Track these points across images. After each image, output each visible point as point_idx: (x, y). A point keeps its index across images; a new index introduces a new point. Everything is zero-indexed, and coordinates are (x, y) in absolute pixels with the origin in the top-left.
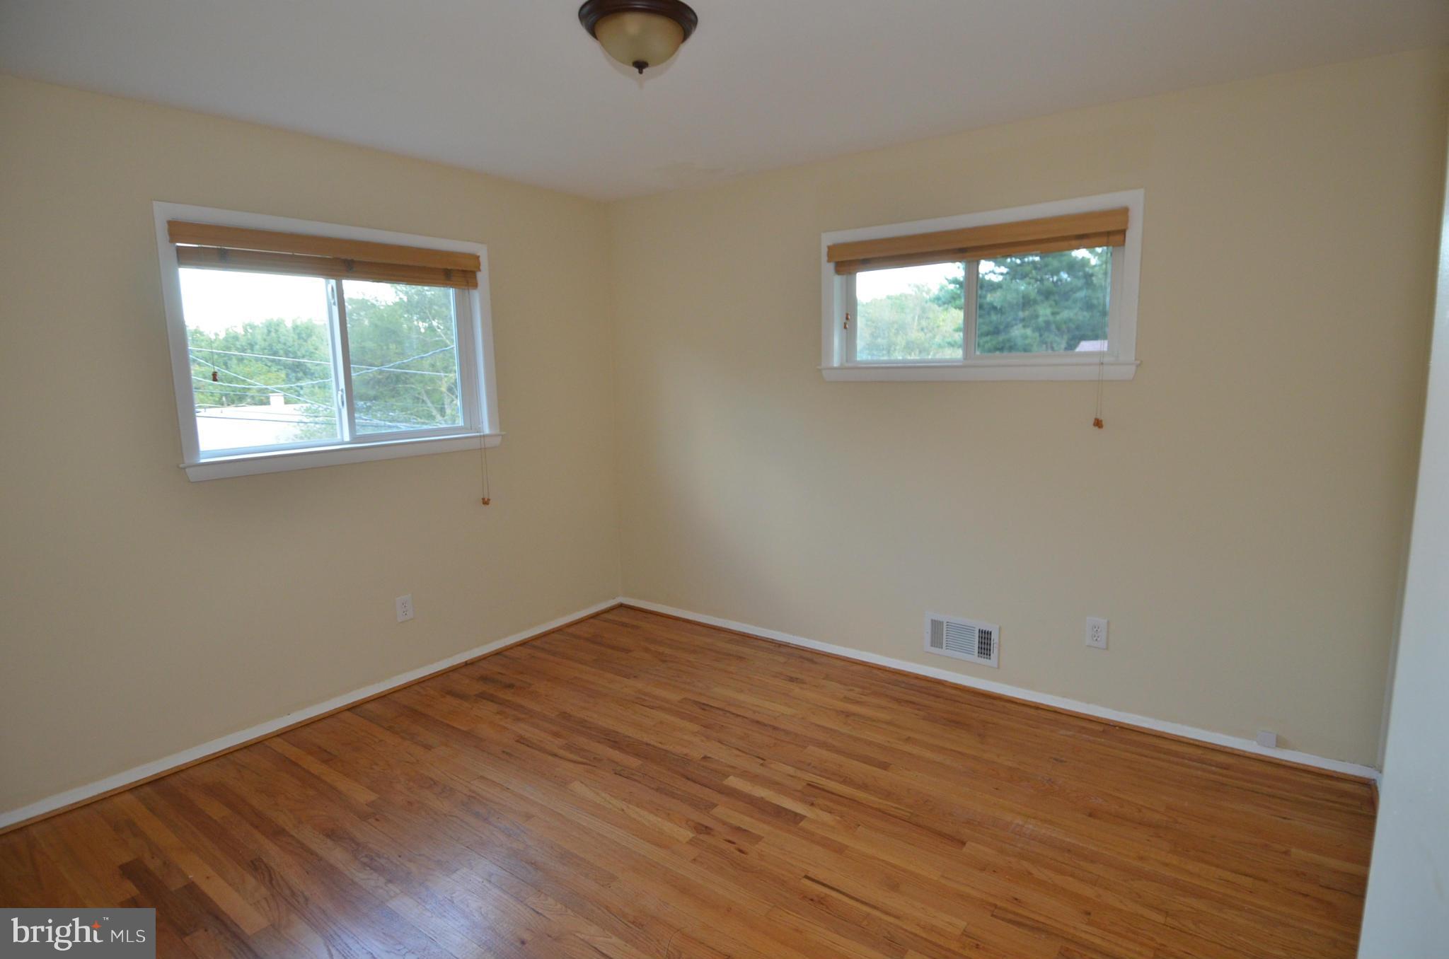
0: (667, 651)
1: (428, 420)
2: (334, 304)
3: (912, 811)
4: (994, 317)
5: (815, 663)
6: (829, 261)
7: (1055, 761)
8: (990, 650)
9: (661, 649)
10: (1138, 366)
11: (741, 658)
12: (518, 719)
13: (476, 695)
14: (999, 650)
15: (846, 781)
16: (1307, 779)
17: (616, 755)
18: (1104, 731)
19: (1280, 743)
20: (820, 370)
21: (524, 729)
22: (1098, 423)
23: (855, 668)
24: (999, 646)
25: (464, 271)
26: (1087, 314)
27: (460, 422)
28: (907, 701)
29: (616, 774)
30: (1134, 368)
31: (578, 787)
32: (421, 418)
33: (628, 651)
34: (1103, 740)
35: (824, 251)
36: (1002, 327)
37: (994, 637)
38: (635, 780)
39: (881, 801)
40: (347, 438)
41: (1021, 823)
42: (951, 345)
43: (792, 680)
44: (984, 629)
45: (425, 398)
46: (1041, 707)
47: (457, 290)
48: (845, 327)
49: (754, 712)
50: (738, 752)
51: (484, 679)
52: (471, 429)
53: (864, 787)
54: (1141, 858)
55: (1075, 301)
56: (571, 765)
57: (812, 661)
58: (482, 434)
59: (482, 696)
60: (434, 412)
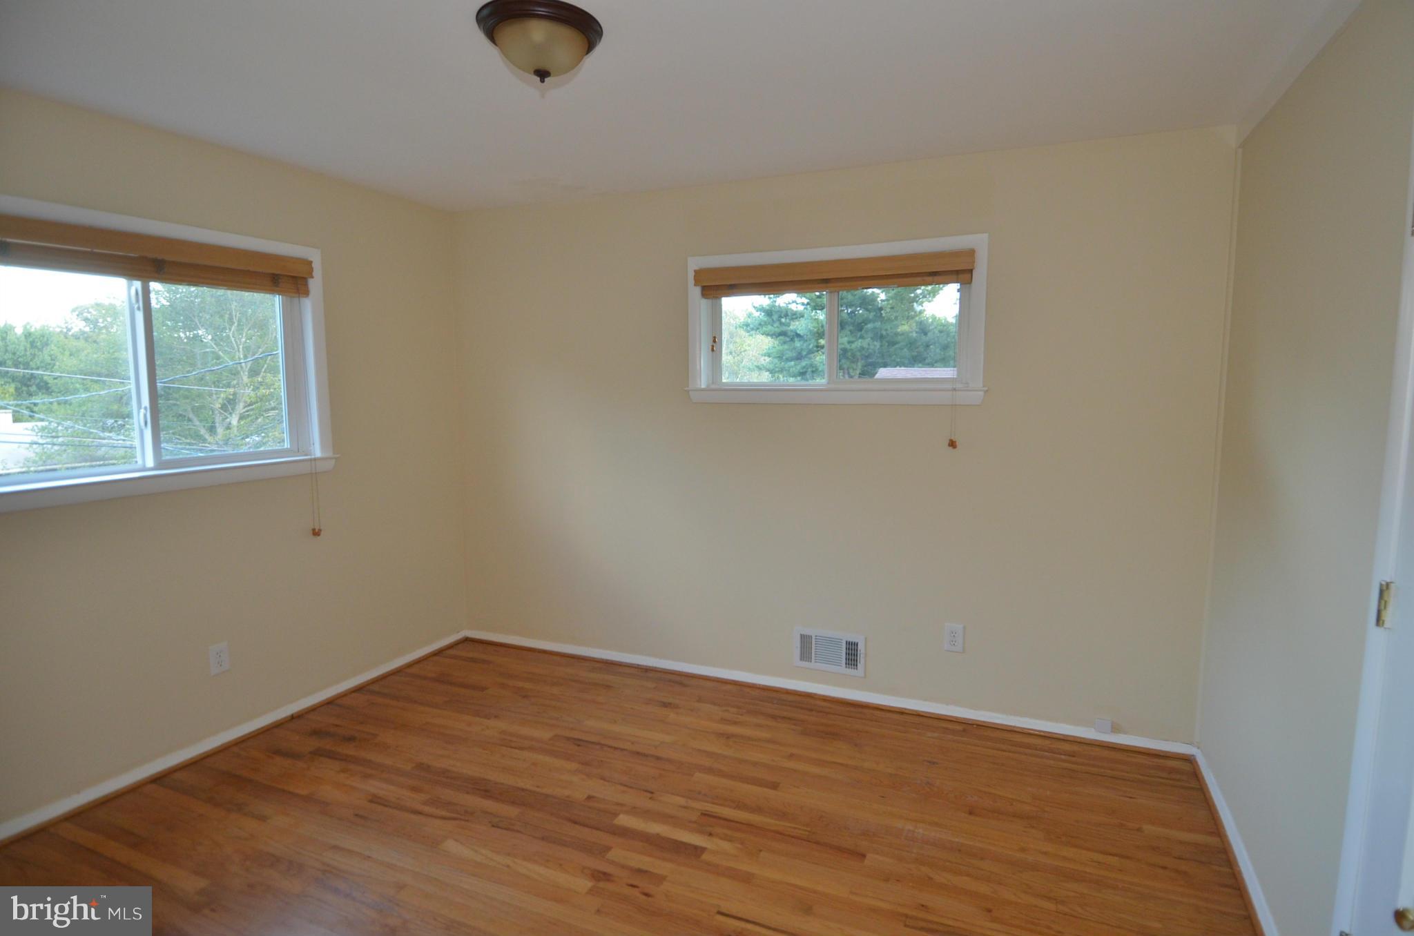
0: (528, 685)
1: (195, 440)
2: (139, 309)
3: (809, 829)
4: (798, 344)
5: (685, 686)
6: (695, 285)
7: (928, 764)
8: (857, 661)
9: (521, 684)
10: (986, 392)
11: (608, 687)
12: (367, 776)
13: (311, 753)
14: (865, 661)
15: (739, 805)
16: (1141, 760)
17: (489, 805)
18: (964, 730)
19: (1115, 729)
20: (688, 392)
21: (376, 787)
22: (952, 444)
23: (729, 687)
24: (866, 654)
25: (293, 277)
26: (878, 344)
27: (287, 445)
28: (784, 718)
29: (493, 826)
30: (981, 393)
31: (451, 846)
32: (186, 438)
33: (483, 689)
34: (966, 739)
35: (691, 275)
36: (804, 353)
37: (861, 647)
38: (518, 831)
39: (777, 822)
40: (150, 462)
41: (911, 828)
42: (759, 368)
43: (665, 705)
44: (854, 641)
45: (191, 416)
46: (907, 712)
47: (284, 297)
48: (713, 350)
49: (633, 743)
50: (625, 789)
51: (316, 733)
52: (298, 452)
53: (758, 810)
54: (1023, 850)
55: (867, 332)
56: (438, 822)
57: (681, 684)
58: (313, 457)
59: (318, 753)
60: (203, 432)
